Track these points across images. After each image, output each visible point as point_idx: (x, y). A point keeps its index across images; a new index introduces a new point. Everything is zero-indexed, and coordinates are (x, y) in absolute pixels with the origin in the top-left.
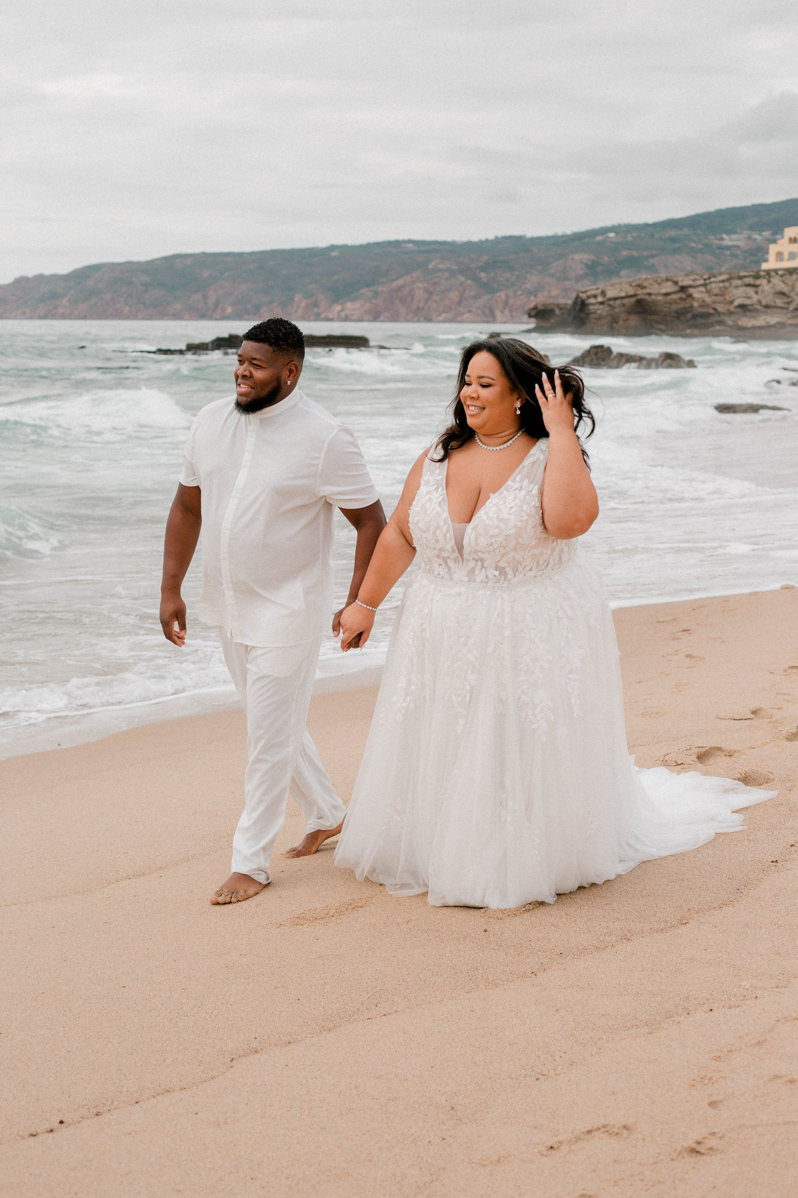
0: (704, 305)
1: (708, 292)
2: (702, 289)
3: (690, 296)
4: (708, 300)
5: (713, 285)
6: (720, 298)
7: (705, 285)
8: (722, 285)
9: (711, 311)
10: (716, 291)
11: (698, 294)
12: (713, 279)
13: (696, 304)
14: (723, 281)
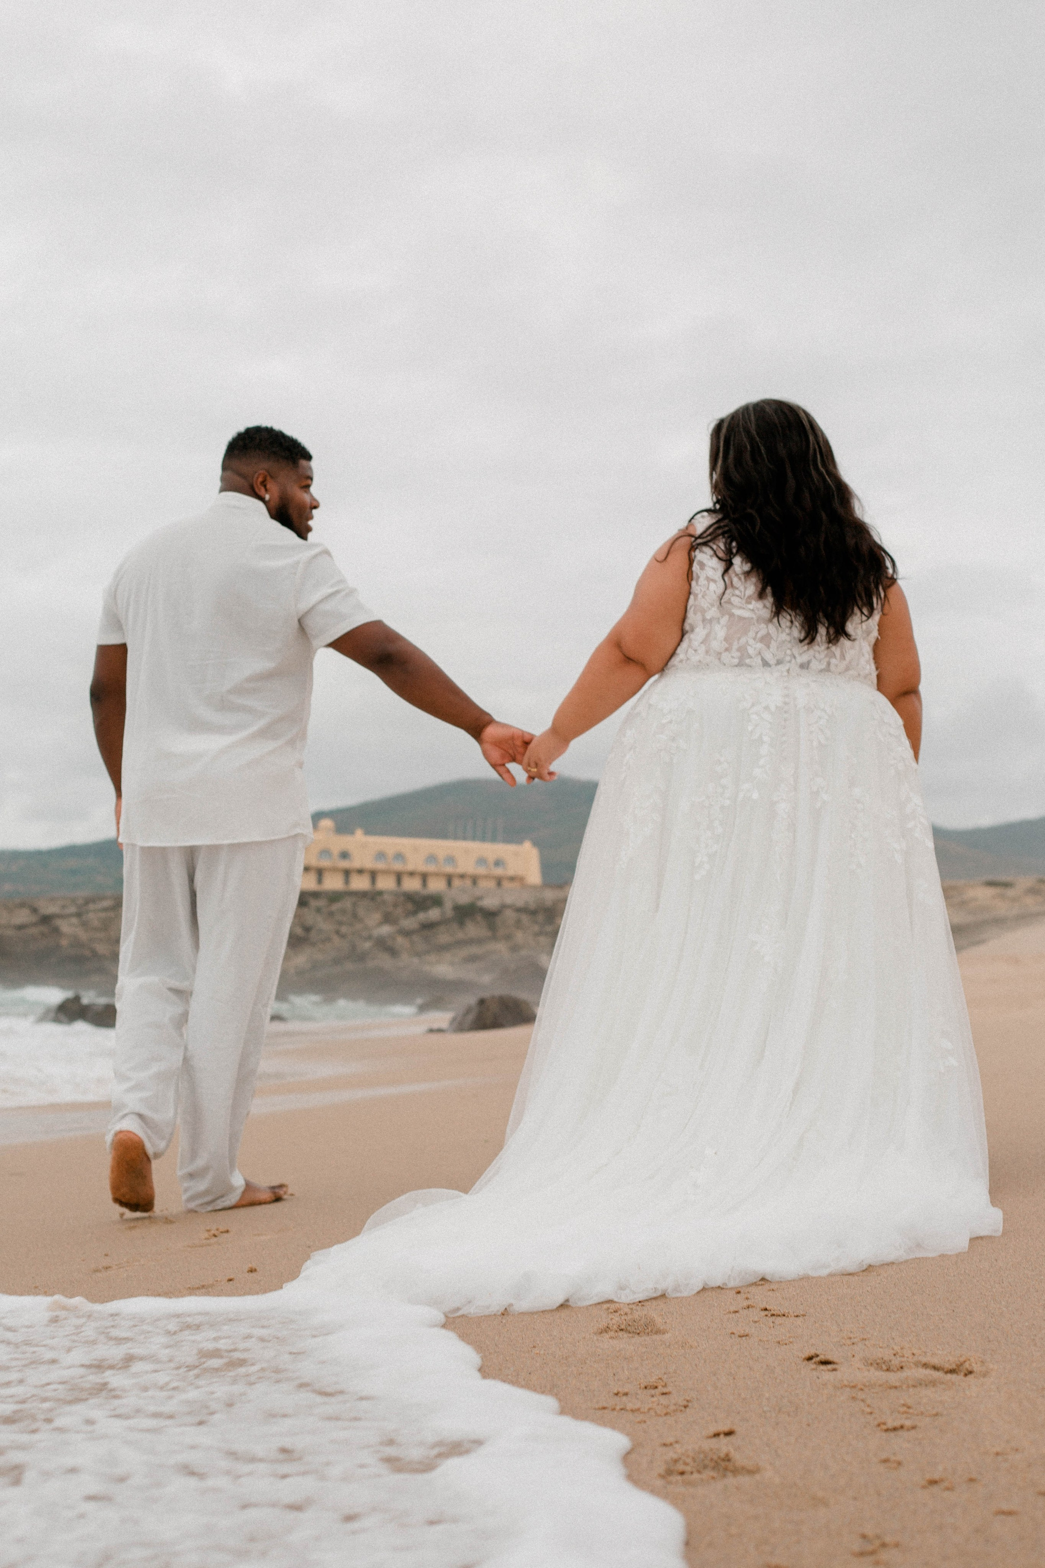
0: (77, 943)
1: (84, 924)
2: (74, 920)
3: (56, 931)
4: (83, 936)
5: (91, 916)
6: (101, 935)
7: (79, 915)
8: (103, 915)
9: (87, 953)
10: (96, 923)
11: (67, 927)
12: (91, 906)
13: (64, 942)
14: (106, 910)
